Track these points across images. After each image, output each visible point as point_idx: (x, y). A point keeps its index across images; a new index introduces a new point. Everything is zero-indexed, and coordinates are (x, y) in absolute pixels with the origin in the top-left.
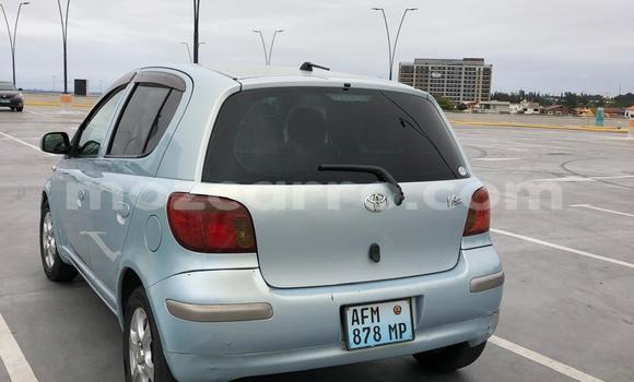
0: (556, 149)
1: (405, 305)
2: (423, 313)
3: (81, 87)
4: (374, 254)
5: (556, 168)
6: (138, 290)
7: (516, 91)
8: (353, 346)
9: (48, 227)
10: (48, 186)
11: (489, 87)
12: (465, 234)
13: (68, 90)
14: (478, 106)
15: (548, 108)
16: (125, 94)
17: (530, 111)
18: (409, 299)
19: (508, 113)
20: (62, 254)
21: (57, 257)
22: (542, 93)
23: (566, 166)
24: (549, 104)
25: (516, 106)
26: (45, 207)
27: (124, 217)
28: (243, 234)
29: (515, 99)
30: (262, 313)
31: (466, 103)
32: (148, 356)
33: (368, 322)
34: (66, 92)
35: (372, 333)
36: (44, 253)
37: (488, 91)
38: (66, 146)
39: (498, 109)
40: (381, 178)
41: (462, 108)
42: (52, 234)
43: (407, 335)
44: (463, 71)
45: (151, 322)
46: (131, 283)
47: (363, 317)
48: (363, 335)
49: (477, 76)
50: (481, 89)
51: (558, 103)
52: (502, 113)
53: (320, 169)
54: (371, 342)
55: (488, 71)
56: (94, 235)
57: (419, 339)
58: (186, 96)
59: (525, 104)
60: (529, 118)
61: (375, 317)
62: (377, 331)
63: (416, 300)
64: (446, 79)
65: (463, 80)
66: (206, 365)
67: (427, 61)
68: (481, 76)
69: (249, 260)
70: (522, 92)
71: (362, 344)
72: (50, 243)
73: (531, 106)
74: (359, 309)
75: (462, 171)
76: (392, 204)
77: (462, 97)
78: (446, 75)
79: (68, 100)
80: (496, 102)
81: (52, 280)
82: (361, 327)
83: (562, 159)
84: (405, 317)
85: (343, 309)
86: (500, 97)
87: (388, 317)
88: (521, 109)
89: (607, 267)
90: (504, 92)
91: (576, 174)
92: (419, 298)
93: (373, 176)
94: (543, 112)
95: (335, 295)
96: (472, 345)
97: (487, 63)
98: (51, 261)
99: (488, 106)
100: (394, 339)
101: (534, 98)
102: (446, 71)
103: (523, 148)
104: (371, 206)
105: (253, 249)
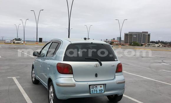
0: (163, 56)
1: (102, 86)
2: (106, 87)
3: (41, 40)
4: (96, 75)
5: (160, 61)
6: (51, 82)
7: (157, 41)
8: (92, 93)
9: (33, 72)
10: (34, 63)
11: (149, 40)
12: (116, 72)
13: (38, 41)
14: (146, 45)
15: (166, 45)
16: (50, 44)
17: (161, 46)
18: (103, 84)
19: (155, 47)
20: (36, 78)
21: (35, 79)
22: (165, 41)
23: (163, 61)
24: (167, 44)
25: (157, 45)
26: (33, 67)
27: (49, 68)
28: (70, 71)
29: (157, 43)
30: (74, 86)
31: (143, 44)
32: (53, 94)
33: (95, 89)
34: (37, 41)
35: (96, 91)
36: (32, 78)
37: (149, 41)
38: (38, 55)
39: (152, 46)
40: (98, 61)
41: (142, 45)
42: (34, 73)
43: (103, 92)
44: (142, 35)
45: (53, 88)
46: (50, 81)
47: (94, 88)
48: (94, 91)
49: (146, 37)
50: (147, 40)
51: (169, 44)
52: (153, 46)
53: (86, 59)
54: (95, 92)
55: (149, 35)
56: (43, 74)
57: (105, 93)
58: (61, 45)
59: (160, 44)
60: (161, 48)
61: (96, 88)
62: (97, 91)
63: (105, 85)
64: (137, 37)
65: (142, 37)
66: (63, 95)
67: (132, 33)
68: (147, 36)
69: (71, 76)
70: (159, 41)
71: (93, 93)
72: (34, 75)
73: (161, 45)
74: (93, 86)
75: (116, 60)
76: (100, 65)
77: (142, 42)
78: (137, 36)
79: (37, 43)
80: (151, 44)
81: (34, 84)
82: (93, 90)
83: (163, 59)
84: (102, 88)
85: (90, 86)
86: (153, 42)
87: (99, 88)
88: (159, 46)
89: (162, 84)
90: (154, 41)
91: (165, 63)
92: (105, 84)
93: (96, 60)
94: (165, 46)
95: (88, 83)
96: (118, 96)
97: (149, 33)
98: (34, 79)
99: (149, 45)
100: (100, 92)
101: (162, 42)
102: (137, 35)
103: (154, 56)
104: (95, 66)
105: (72, 74)
